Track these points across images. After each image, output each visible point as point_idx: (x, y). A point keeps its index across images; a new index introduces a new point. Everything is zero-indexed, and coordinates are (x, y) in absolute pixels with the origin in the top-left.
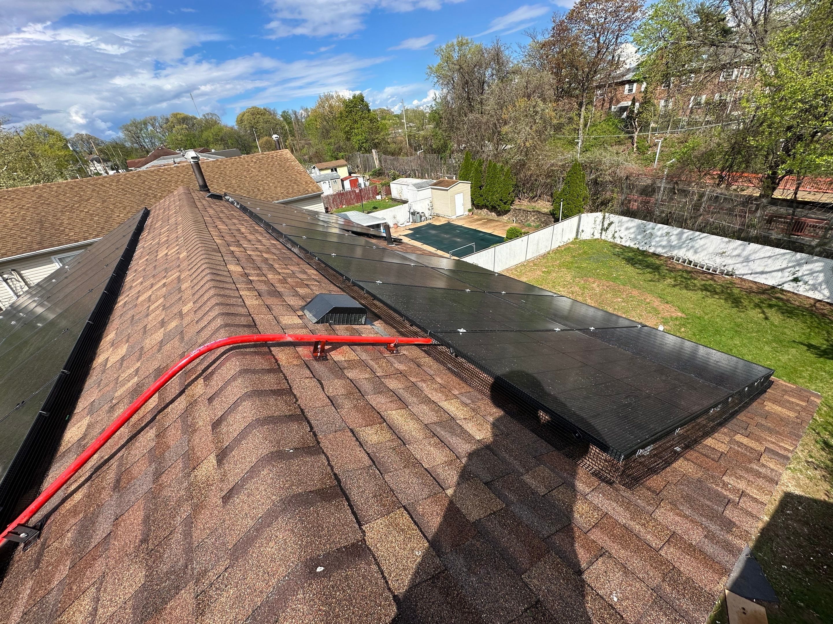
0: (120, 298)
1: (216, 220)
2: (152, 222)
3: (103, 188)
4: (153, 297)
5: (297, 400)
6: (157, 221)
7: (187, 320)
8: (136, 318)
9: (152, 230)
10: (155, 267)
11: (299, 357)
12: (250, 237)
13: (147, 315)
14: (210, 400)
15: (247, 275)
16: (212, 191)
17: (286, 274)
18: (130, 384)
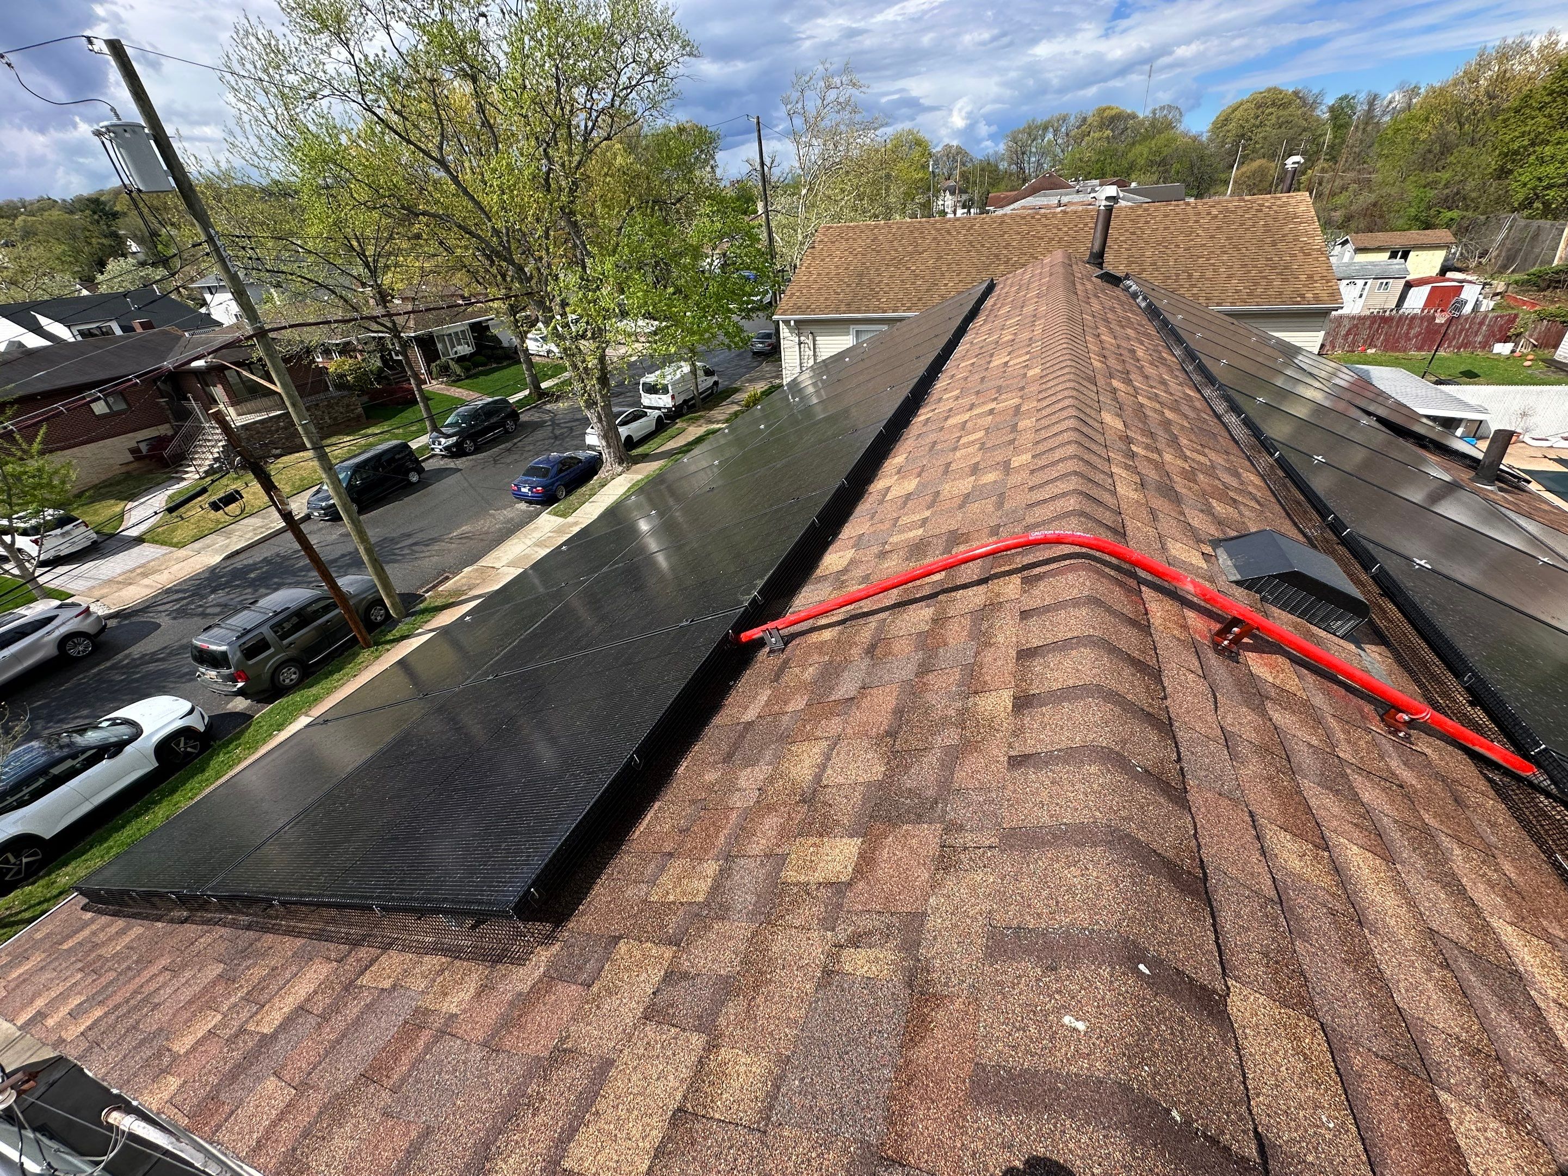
0: (921, 411)
1: (1101, 324)
2: (995, 304)
3: (948, 237)
4: (969, 424)
5: (1165, 698)
6: (1003, 305)
7: (1014, 479)
8: (938, 447)
9: (991, 318)
10: (983, 379)
11: (1185, 627)
12: (1150, 370)
13: (955, 449)
14: (1025, 615)
15: (1128, 440)
16: (1108, 268)
17: (1198, 463)
18: (911, 534)
